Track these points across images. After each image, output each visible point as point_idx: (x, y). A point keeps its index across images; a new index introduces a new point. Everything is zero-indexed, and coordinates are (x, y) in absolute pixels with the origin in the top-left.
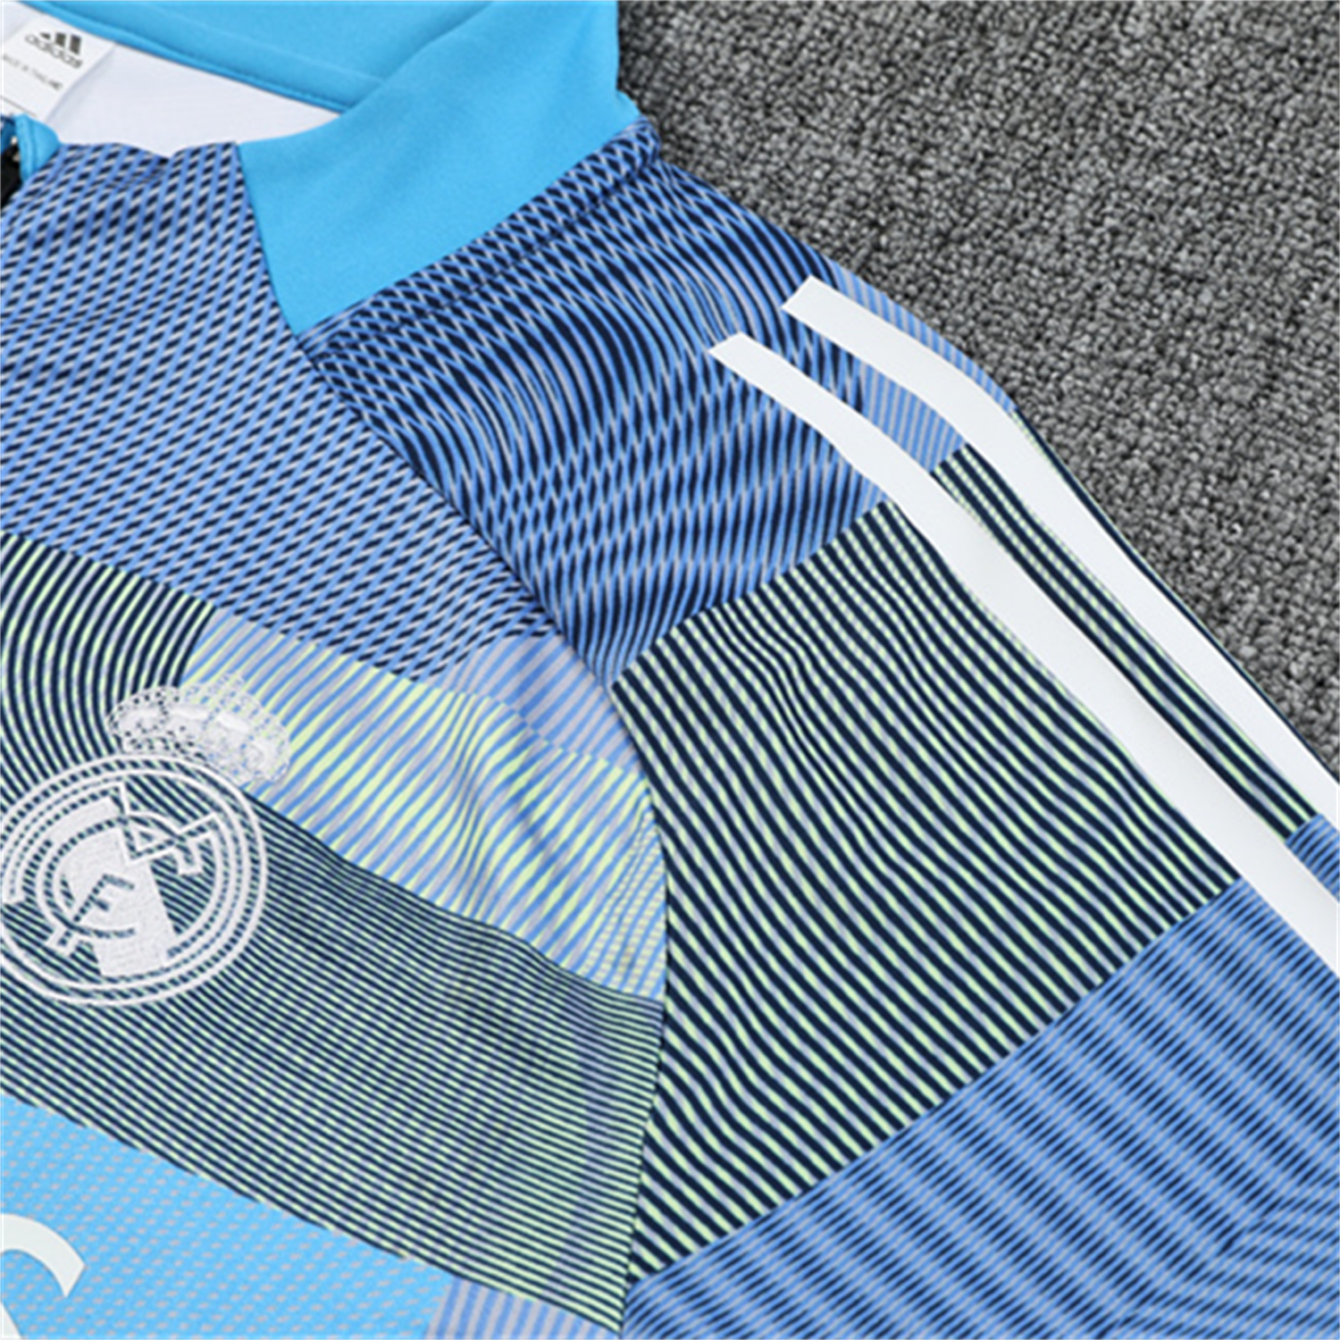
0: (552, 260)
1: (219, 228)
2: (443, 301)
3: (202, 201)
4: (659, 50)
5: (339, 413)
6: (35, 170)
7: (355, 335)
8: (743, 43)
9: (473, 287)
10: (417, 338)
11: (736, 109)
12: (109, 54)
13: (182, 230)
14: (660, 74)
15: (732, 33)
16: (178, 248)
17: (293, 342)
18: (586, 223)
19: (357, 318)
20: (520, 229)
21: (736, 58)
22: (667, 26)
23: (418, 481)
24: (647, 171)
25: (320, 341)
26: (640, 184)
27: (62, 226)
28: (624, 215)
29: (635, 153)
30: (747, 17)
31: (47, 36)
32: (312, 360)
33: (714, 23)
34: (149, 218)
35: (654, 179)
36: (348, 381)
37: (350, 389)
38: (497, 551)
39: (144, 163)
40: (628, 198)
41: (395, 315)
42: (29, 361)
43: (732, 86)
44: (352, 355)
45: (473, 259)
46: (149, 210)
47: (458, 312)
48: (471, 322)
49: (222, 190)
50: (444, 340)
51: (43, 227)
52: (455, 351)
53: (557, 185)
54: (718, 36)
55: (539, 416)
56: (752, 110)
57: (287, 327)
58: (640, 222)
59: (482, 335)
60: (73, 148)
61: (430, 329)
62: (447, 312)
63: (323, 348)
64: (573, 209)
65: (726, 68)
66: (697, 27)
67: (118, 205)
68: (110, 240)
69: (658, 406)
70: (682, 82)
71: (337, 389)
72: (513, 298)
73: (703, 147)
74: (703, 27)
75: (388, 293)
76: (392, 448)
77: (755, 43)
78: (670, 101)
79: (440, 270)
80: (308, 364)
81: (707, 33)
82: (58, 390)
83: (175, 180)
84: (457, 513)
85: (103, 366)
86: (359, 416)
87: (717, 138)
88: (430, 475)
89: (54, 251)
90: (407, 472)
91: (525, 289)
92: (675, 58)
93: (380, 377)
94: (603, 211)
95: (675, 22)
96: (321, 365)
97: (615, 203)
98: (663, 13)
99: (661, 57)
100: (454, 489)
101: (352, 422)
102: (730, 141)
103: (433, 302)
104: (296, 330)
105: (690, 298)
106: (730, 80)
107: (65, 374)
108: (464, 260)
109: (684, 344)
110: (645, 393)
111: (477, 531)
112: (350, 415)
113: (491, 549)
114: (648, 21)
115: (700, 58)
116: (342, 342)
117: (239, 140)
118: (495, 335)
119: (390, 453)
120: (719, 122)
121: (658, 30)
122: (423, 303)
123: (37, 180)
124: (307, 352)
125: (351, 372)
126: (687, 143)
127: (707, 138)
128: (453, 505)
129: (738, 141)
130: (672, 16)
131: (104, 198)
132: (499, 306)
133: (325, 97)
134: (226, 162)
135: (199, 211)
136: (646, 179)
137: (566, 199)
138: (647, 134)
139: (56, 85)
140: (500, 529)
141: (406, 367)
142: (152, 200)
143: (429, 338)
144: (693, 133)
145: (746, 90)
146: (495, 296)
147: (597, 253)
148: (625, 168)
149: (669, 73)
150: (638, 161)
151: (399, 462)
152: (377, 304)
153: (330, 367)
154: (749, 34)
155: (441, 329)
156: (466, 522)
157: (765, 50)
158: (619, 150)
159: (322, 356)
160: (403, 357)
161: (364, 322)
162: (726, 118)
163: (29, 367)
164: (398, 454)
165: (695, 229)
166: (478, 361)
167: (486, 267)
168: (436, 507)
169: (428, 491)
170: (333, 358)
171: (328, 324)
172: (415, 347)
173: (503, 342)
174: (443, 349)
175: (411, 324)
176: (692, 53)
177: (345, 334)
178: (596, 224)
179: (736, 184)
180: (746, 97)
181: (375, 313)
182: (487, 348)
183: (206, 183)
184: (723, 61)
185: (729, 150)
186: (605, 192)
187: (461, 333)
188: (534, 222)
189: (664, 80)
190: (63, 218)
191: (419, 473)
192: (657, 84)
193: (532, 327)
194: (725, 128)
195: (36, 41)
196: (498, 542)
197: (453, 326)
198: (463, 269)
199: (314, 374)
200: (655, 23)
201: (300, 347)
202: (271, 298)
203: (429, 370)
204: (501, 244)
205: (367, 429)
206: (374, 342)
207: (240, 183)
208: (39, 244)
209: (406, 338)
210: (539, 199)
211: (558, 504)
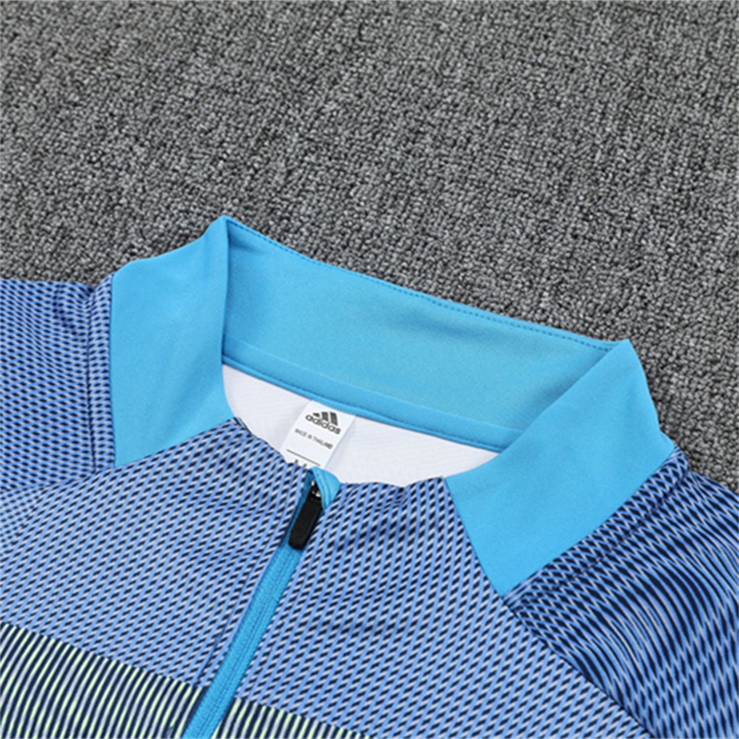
0: (641, 539)
1: (444, 531)
2: (582, 570)
3: (432, 516)
4: (668, 398)
5: (535, 644)
6: (331, 503)
7: (535, 594)
8: (715, 391)
9: (598, 559)
10: (570, 593)
11: (720, 432)
12: (353, 422)
13: (422, 534)
14: (671, 413)
15: (707, 385)
16: (421, 545)
17: (501, 601)
18: (657, 516)
19: (535, 584)
20: (621, 523)
21: (713, 400)
22: (669, 383)
23: (589, 684)
24: (685, 480)
25: (516, 598)
26: (683, 488)
27: (353, 536)
28: (677, 508)
29: (679, 470)
30: (714, 374)
31: (317, 415)
32: (513, 611)
33: (696, 379)
34: (403, 528)
35: (690, 484)
36: (535, 622)
37: (537, 627)
38: (644, 725)
39: (392, 493)
40: (678, 498)
41: (557, 580)
42: (347, 622)
43: (715, 418)
44: (535, 606)
45: (596, 542)
46: (402, 524)
47: (591, 575)
48: (600, 581)
49: (442, 508)
50: (586, 593)
51: (342, 538)
52: (594, 600)
53: (638, 494)
54: (700, 387)
55: (650, 637)
56: (729, 432)
57: (495, 592)
58: (686, 511)
59: (608, 588)
60: (349, 486)
61: (577, 587)
62: (585, 575)
63: (518, 604)
64: (649, 507)
65: (708, 407)
66: (687, 382)
67: (384, 522)
68: (381, 543)
69: (720, 627)
70: (685, 417)
71: (530, 628)
72: (623, 565)
73: (706, 458)
74: (690, 381)
75: (550, 567)
76: (570, 664)
77: (722, 390)
78: (681, 430)
79: (578, 551)
80: (511, 614)
81: (693, 385)
82: (366, 638)
83: (415, 504)
84: (616, 703)
85: (391, 622)
86: (546, 646)
87: (713, 452)
88: (596, 680)
89: (350, 552)
90: (581, 679)
91: (629, 559)
92: (678, 403)
93: (553, 618)
94: (665, 507)
95: (674, 380)
96: (518, 614)
97: (671, 502)
98: (666, 375)
99: (669, 402)
100: (611, 688)
101: (543, 649)
102: (721, 453)
103: (577, 571)
104: (500, 594)
105: (724, 556)
106: (713, 414)
107: (370, 628)
108: (591, 544)
109: (728, 588)
110: (711, 620)
111: (630, 714)
112: (541, 644)
113: (640, 725)
114: (657, 380)
115: (692, 401)
116: (528, 598)
117: (444, 475)
118: (616, 588)
119: (569, 667)
120: (712, 441)
121: (664, 385)
122: (571, 571)
123: (333, 509)
124: (509, 606)
125: (536, 617)
126: (697, 456)
127: (708, 452)
128: (612, 698)
129: (725, 453)
130: (671, 376)
131: (376, 518)
132: (615, 570)
133: (484, 443)
134: (441, 490)
135: (431, 522)
136: (686, 485)
137: (644, 502)
138: (682, 457)
139: (329, 446)
140: (644, 713)
141: (567, 611)
142: (404, 518)
143: (577, 592)
144: (698, 449)
145: (723, 420)
146: (612, 564)
147: (667, 533)
148: (674, 480)
149: (676, 412)
150: (681, 474)
151: (575, 673)
152: (545, 574)
153: (524, 615)
154: (717, 385)
155: (583, 586)
156: (622, 708)
157: (729, 394)
158: (670, 469)
159: (519, 608)
160: (564, 605)
161: (539, 586)
162: (716, 439)
163: (348, 625)
164: (574, 668)
165: (717, 513)
166: (608, 605)
167: (604, 547)
168: (603, 700)
169: (596, 690)
170: (525, 609)
171: (518, 588)
172: (570, 598)
173: (621, 592)
174: (586, 599)
175: (566, 585)
176: (687, 399)
177: (530, 594)
178: (662, 515)
179: (730, 480)
180: (724, 424)
181: (545, 579)
182: (612, 596)
183: (433, 505)
184: (706, 403)
185: (721, 458)
186: (666, 495)
187: (595, 588)
188: (628, 518)
189: (674, 416)
190: (354, 532)
191: (589, 679)
192: (671, 420)
193: (637, 582)
194: (716, 445)
195: (312, 419)
196: (644, 720)
197: (590, 584)
198: (591, 549)
199: (516, 620)
200: (662, 381)
201: (505, 603)
202: (482, 575)
203: (580, 612)
204: (611, 532)
205: (552, 653)
206: (546, 597)
207: (451, 503)
208: (340, 548)
209: (564, 593)
210: (629, 503)
211: (674, 693)
